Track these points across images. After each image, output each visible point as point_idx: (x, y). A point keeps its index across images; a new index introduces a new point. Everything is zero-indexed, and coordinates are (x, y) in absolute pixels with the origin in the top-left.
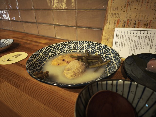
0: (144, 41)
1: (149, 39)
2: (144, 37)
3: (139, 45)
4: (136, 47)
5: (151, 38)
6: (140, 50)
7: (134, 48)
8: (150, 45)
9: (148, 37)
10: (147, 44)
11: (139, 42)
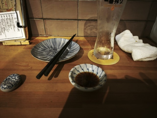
0: (7, 23)
1: (10, 21)
2: (6, 19)
3: (5, 27)
4: (3, 29)
5: (11, 20)
6: (7, 30)
7: (2, 30)
8: (12, 25)
9: (8, 19)
10: (10, 25)
11: (3, 24)
